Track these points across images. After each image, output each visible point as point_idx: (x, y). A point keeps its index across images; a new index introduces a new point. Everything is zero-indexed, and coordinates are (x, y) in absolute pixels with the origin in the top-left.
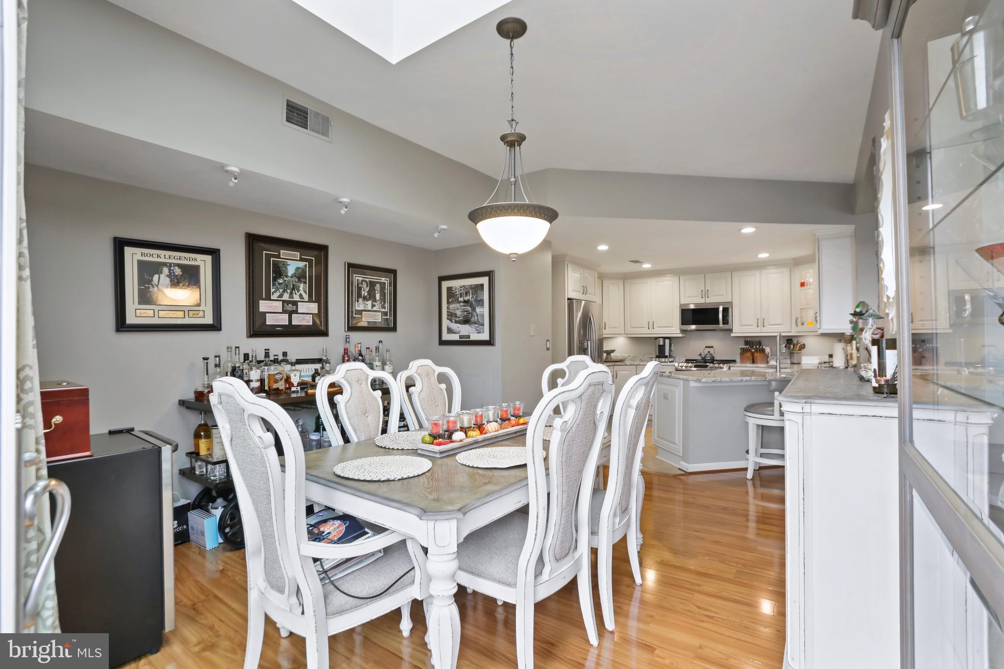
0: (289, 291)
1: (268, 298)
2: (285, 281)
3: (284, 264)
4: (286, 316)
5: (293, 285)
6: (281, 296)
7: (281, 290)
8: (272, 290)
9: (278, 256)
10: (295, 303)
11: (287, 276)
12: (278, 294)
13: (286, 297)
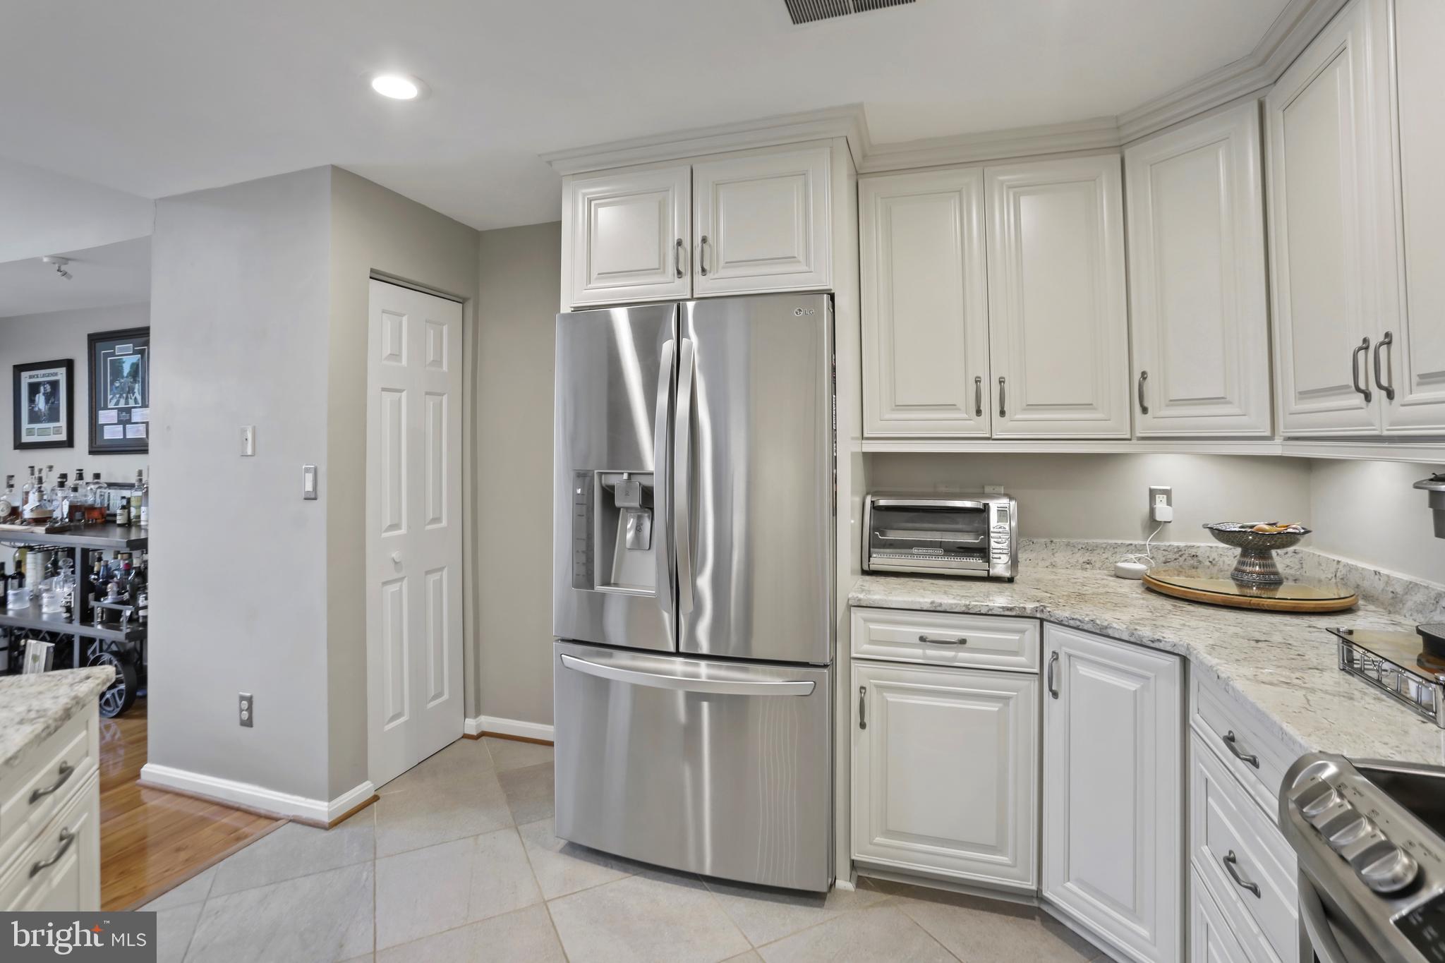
0: (124, 395)
1: (106, 408)
2: (121, 383)
3: (119, 363)
4: (120, 427)
5: (129, 387)
6: (117, 403)
7: (118, 396)
8: (110, 397)
9: (113, 354)
10: (128, 410)
11: (123, 377)
12: (114, 401)
13: (122, 404)
